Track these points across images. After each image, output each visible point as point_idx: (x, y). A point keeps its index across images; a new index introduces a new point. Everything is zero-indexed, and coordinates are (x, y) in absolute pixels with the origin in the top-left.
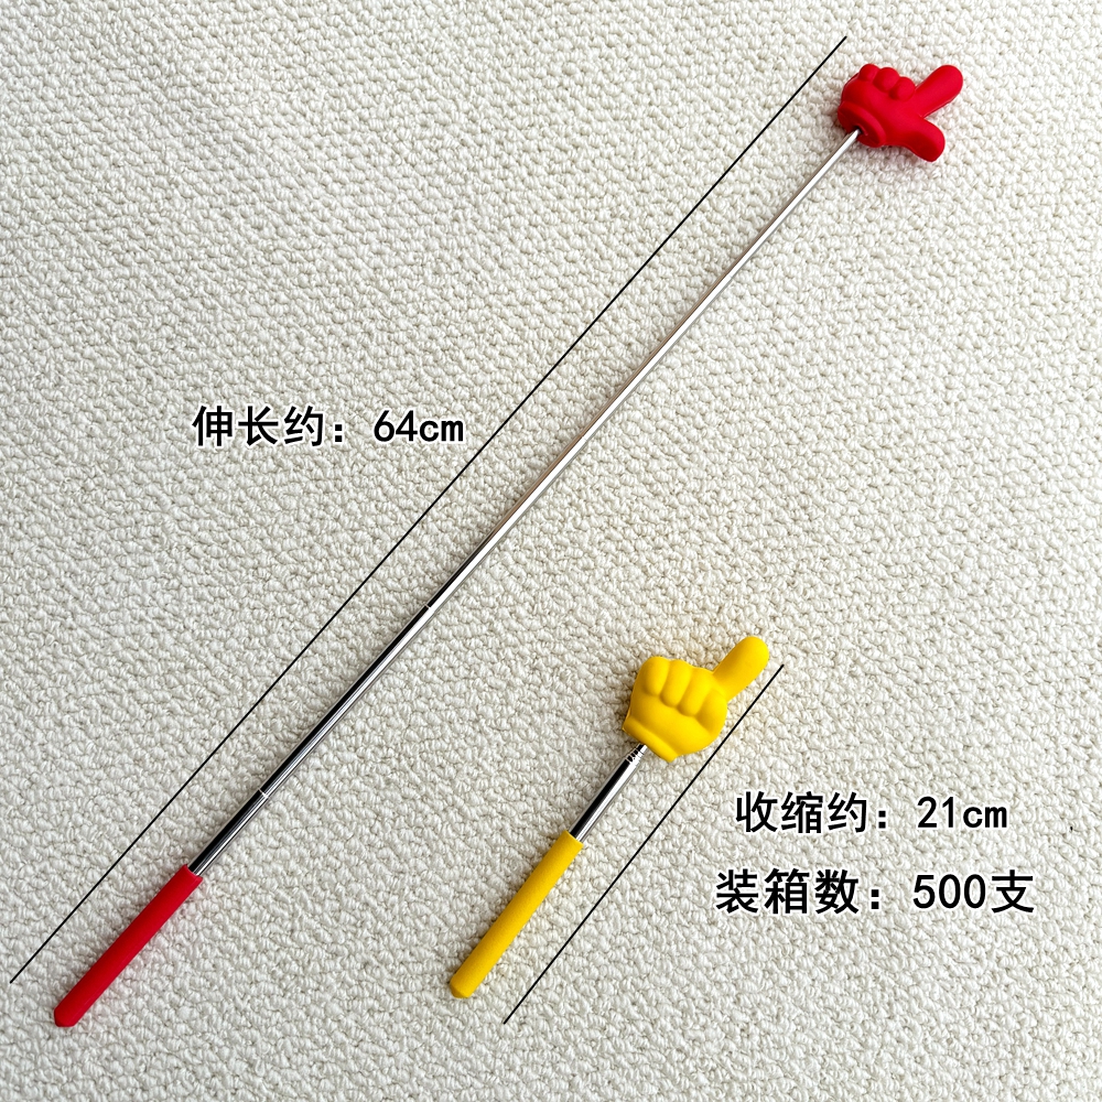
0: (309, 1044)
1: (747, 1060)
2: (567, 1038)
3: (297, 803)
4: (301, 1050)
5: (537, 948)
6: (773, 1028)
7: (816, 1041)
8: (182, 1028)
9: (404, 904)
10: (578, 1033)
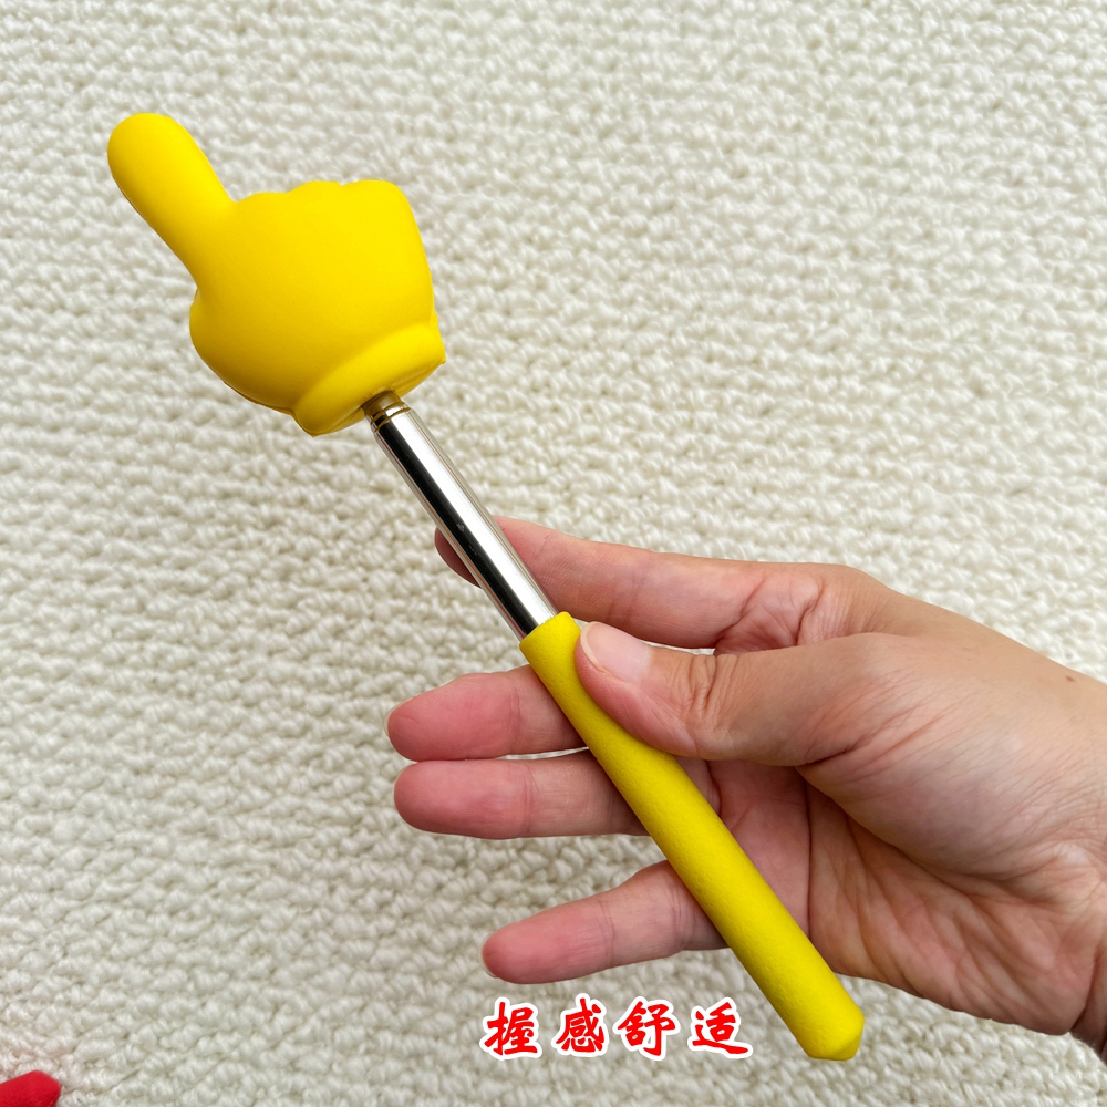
0: (277, 743)
1: (929, 320)
2: (649, 473)
3: (27, 433)
4: (274, 758)
5: (515, 382)
6: (932, 253)
7: (1007, 227)
8: (74, 854)
9: (281, 456)
10: (659, 455)
